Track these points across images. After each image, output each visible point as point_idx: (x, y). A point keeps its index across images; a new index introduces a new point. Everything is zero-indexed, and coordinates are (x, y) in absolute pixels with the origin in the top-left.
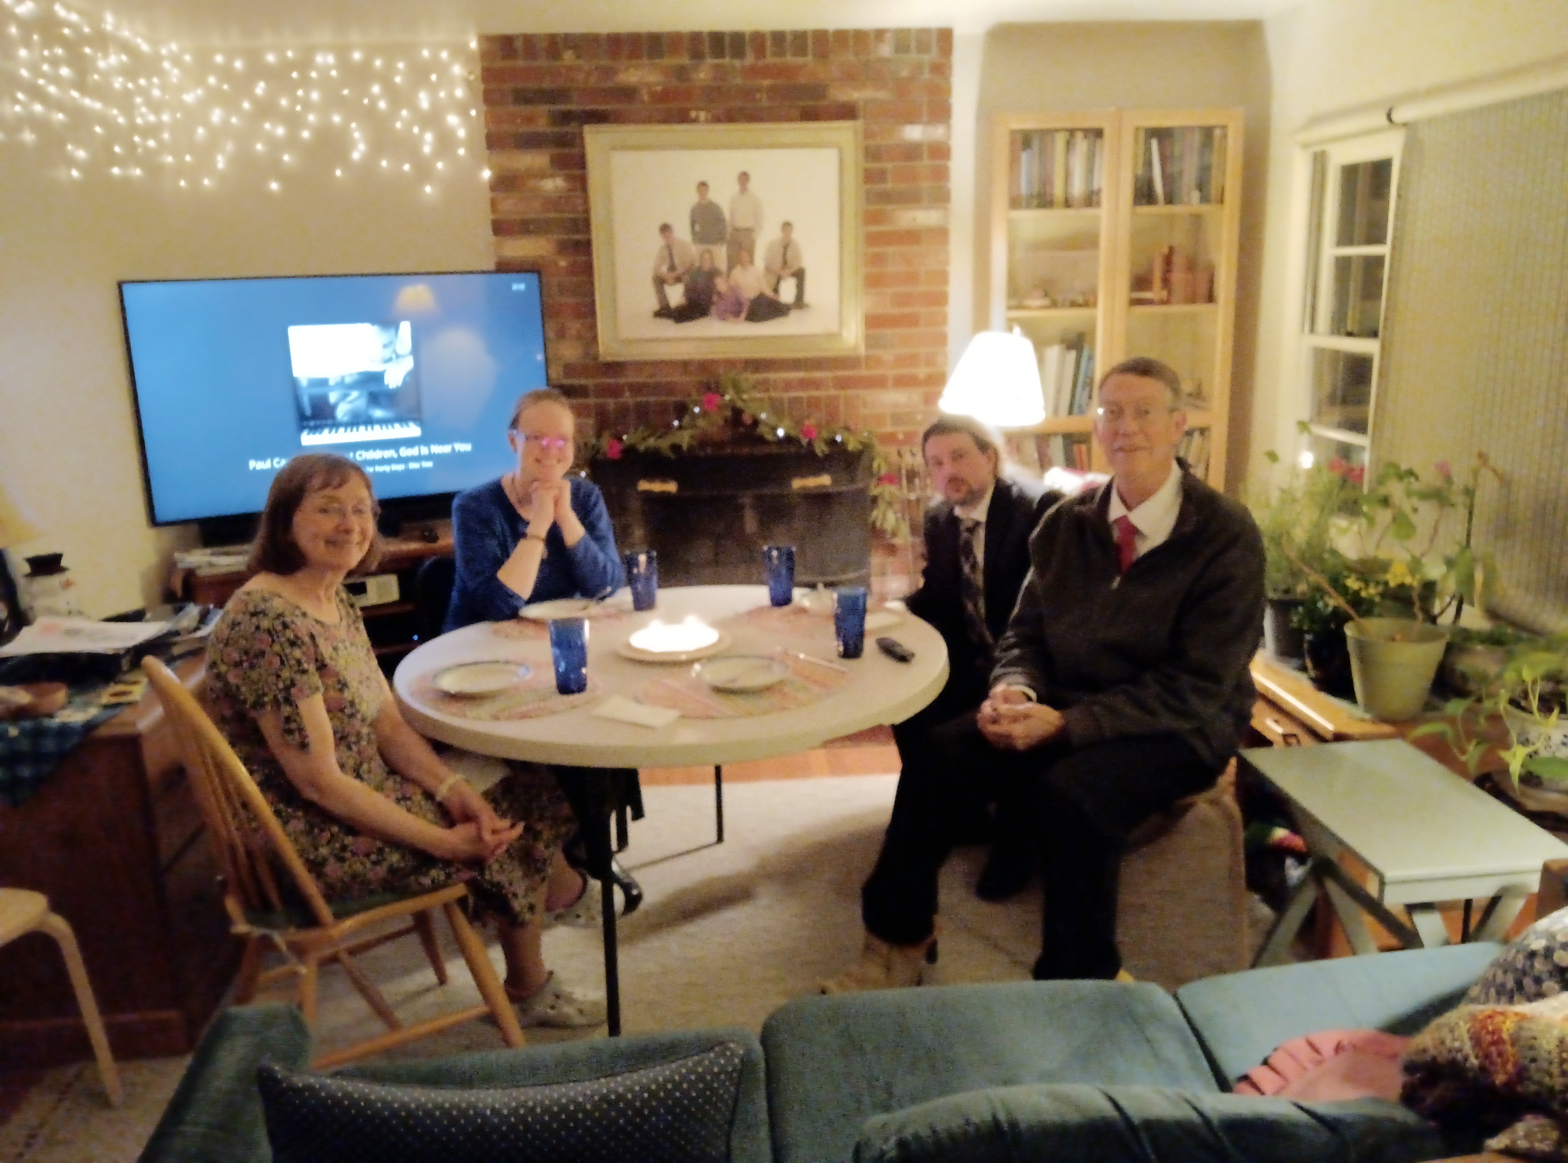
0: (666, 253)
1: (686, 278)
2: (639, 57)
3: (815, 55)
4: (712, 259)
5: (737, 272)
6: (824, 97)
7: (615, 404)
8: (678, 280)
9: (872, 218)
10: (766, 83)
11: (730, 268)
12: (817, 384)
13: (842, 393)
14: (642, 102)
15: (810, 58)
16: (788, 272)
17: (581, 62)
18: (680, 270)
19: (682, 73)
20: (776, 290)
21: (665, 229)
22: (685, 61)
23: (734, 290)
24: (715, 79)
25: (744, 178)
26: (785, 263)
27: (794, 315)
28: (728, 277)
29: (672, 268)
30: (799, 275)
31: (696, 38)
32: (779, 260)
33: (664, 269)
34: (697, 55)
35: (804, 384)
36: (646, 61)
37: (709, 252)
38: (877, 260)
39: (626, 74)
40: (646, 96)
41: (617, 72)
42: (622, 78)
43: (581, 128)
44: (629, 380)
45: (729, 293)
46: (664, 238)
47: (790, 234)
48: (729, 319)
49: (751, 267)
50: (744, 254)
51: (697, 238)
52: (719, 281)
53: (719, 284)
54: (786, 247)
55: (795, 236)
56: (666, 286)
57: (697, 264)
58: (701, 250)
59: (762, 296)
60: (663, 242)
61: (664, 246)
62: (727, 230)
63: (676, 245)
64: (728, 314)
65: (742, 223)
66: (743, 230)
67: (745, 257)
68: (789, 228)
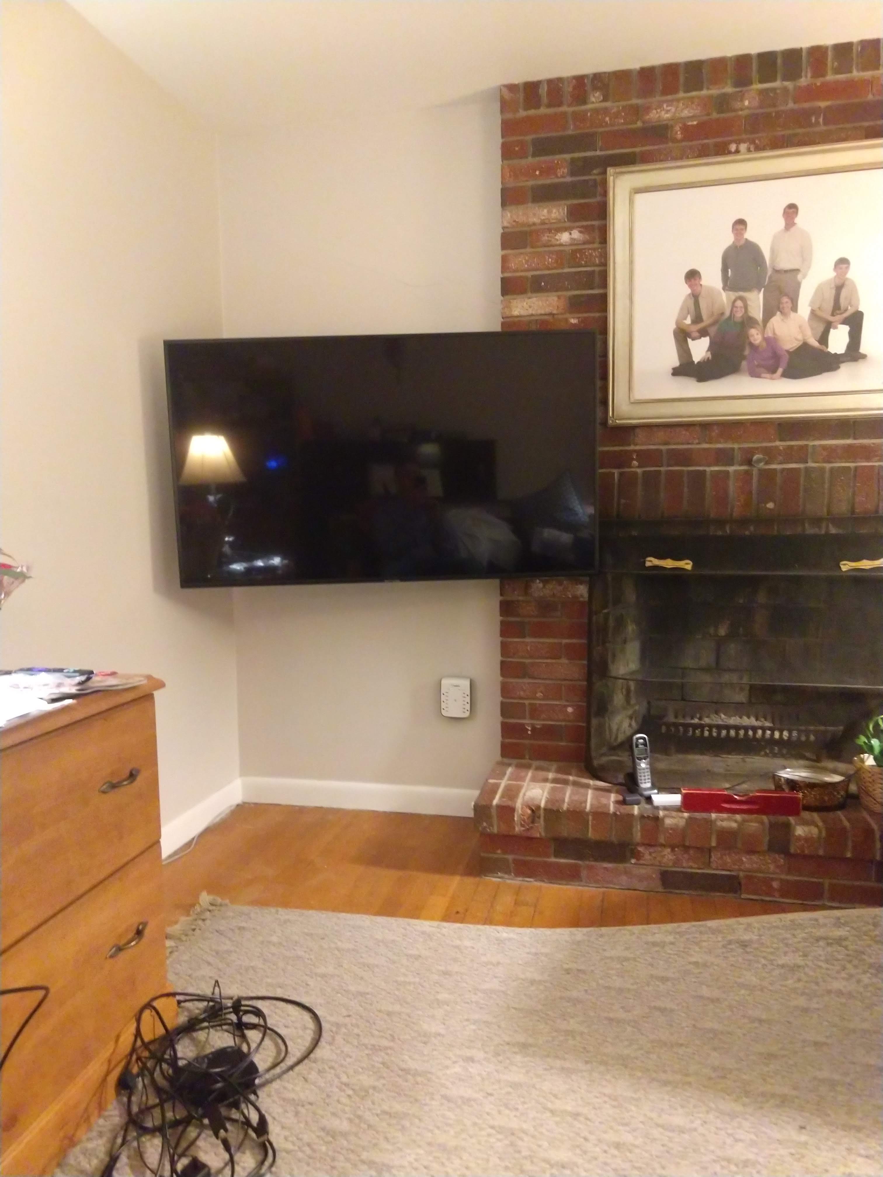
0: (691, 303)
2: (675, 91)
4: (746, 307)
5: (776, 321)
7: (621, 474)
10: (823, 104)
11: (768, 314)
12: (867, 453)
14: (675, 140)
15: (881, 70)
16: (839, 318)
17: (608, 104)
18: (707, 320)
19: (723, 103)
20: (824, 339)
22: (729, 89)
23: (772, 342)
24: (761, 107)
25: (791, 211)
26: (837, 307)
29: (698, 319)
30: (855, 321)
31: (742, 61)
32: (829, 305)
33: (688, 321)
34: (743, 81)
36: (682, 94)
39: (659, 110)
40: (679, 133)
41: (648, 109)
42: (654, 116)
43: (605, 173)
44: (638, 448)
45: (764, 344)
46: (690, 286)
47: (846, 273)
48: (763, 375)
49: (792, 314)
50: (785, 300)
51: (728, 284)
52: (753, 331)
53: (753, 336)
54: (839, 288)
55: (852, 274)
56: (689, 340)
57: (727, 313)
58: (733, 298)
59: (805, 346)
60: (688, 291)
61: (689, 295)
62: (766, 273)
63: (703, 293)
64: (762, 370)
65: (785, 264)
66: (786, 271)
67: (787, 302)
68: (844, 266)
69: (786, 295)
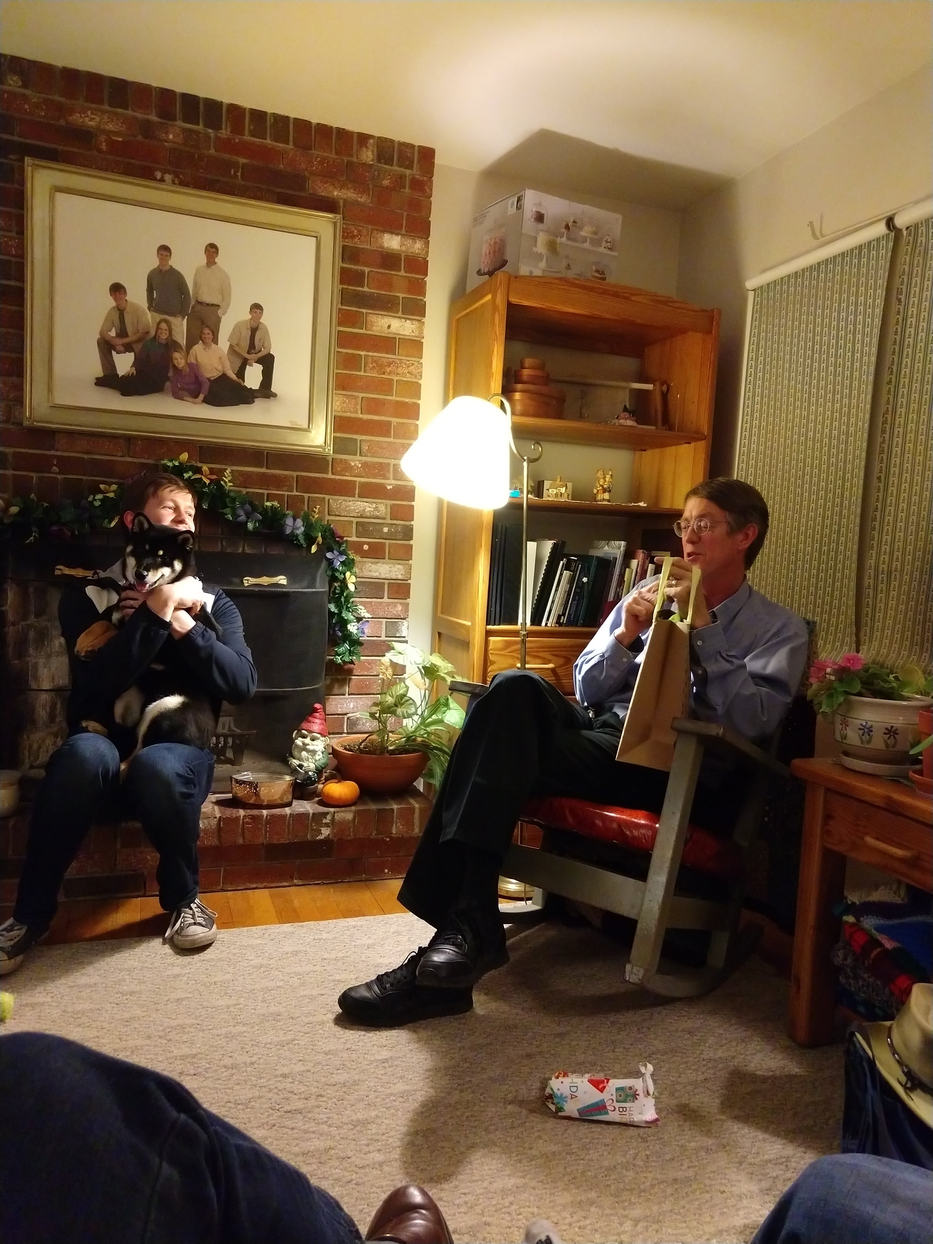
0: (116, 315)
1: (138, 347)
2: (101, 102)
3: (295, 145)
4: (170, 330)
5: (198, 348)
6: (302, 188)
7: (40, 479)
8: (128, 348)
9: (345, 318)
10: (242, 161)
11: (191, 342)
12: (278, 482)
13: (306, 496)
14: (100, 151)
15: (291, 146)
16: (253, 357)
17: (27, 92)
18: (132, 336)
19: (147, 128)
20: (241, 374)
21: (117, 289)
22: (154, 118)
23: (194, 369)
24: (184, 144)
25: (212, 250)
26: (252, 346)
27: (259, 403)
28: (188, 352)
29: (122, 333)
30: (267, 362)
31: (166, 95)
32: (246, 344)
33: (113, 333)
34: (167, 115)
35: (265, 481)
36: (106, 107)
37: (166, 321)
38: (351, 362)
39: (83, 115)
40: (104, 144)
41: (72, 111)
42: (77, 118)
43: (23, 161)
44: (59, 453)
45: (188, 370)
46: (115, 299)
47: (260, 318)
48: (185, 398)
49: (213, 346)
50: (207, 331)
51: (153, 305)
52: (176, 355)
53: (176, 359)
54: (254, 330)
55: (265, 320)
56: (114, 353)
57: (153, 333)
58: (158, 320)
59: (224, 377)
60: (114, 304)
61: (114, 308)
62: (190, 304)
63: (128, 309)
64: (184, 393)
65: (207, 298)
66: (208, 305)
67: (208, 334)
68: (258, 311)
69: (208, 327)
